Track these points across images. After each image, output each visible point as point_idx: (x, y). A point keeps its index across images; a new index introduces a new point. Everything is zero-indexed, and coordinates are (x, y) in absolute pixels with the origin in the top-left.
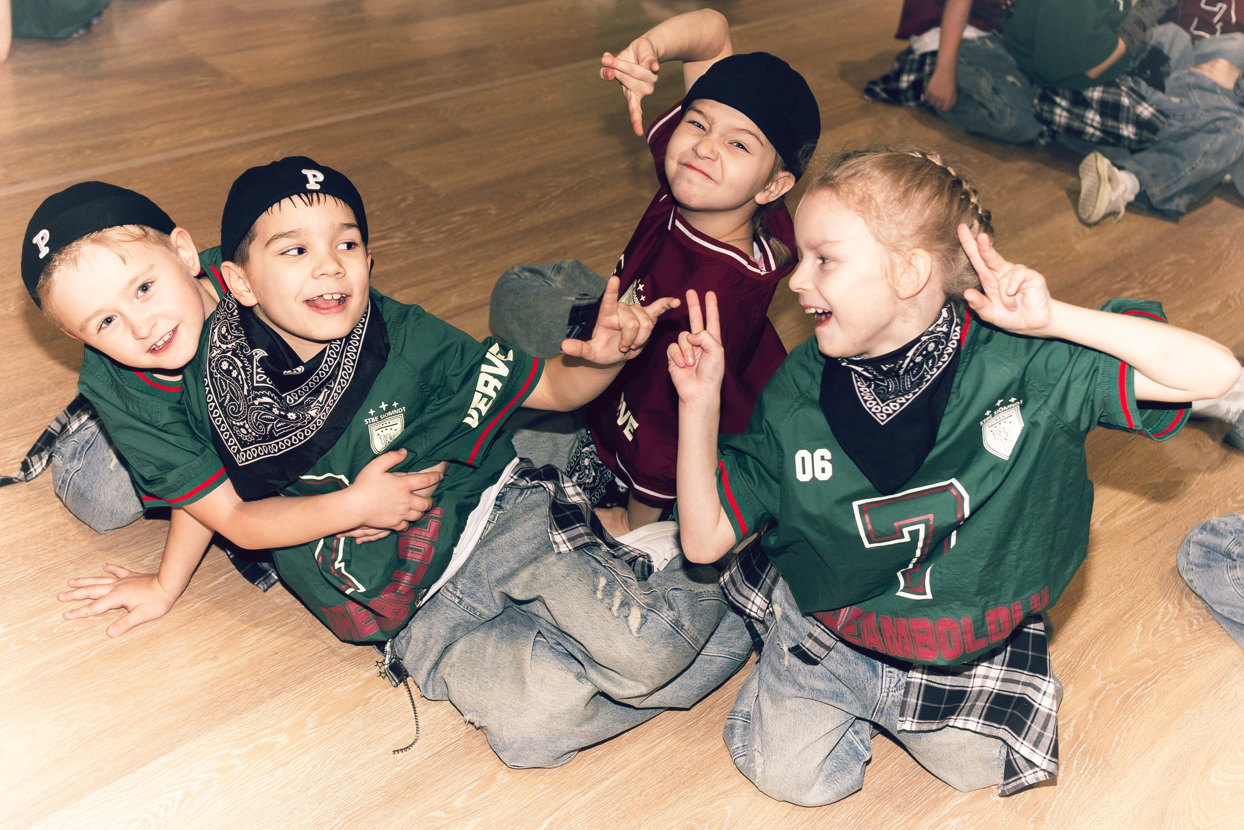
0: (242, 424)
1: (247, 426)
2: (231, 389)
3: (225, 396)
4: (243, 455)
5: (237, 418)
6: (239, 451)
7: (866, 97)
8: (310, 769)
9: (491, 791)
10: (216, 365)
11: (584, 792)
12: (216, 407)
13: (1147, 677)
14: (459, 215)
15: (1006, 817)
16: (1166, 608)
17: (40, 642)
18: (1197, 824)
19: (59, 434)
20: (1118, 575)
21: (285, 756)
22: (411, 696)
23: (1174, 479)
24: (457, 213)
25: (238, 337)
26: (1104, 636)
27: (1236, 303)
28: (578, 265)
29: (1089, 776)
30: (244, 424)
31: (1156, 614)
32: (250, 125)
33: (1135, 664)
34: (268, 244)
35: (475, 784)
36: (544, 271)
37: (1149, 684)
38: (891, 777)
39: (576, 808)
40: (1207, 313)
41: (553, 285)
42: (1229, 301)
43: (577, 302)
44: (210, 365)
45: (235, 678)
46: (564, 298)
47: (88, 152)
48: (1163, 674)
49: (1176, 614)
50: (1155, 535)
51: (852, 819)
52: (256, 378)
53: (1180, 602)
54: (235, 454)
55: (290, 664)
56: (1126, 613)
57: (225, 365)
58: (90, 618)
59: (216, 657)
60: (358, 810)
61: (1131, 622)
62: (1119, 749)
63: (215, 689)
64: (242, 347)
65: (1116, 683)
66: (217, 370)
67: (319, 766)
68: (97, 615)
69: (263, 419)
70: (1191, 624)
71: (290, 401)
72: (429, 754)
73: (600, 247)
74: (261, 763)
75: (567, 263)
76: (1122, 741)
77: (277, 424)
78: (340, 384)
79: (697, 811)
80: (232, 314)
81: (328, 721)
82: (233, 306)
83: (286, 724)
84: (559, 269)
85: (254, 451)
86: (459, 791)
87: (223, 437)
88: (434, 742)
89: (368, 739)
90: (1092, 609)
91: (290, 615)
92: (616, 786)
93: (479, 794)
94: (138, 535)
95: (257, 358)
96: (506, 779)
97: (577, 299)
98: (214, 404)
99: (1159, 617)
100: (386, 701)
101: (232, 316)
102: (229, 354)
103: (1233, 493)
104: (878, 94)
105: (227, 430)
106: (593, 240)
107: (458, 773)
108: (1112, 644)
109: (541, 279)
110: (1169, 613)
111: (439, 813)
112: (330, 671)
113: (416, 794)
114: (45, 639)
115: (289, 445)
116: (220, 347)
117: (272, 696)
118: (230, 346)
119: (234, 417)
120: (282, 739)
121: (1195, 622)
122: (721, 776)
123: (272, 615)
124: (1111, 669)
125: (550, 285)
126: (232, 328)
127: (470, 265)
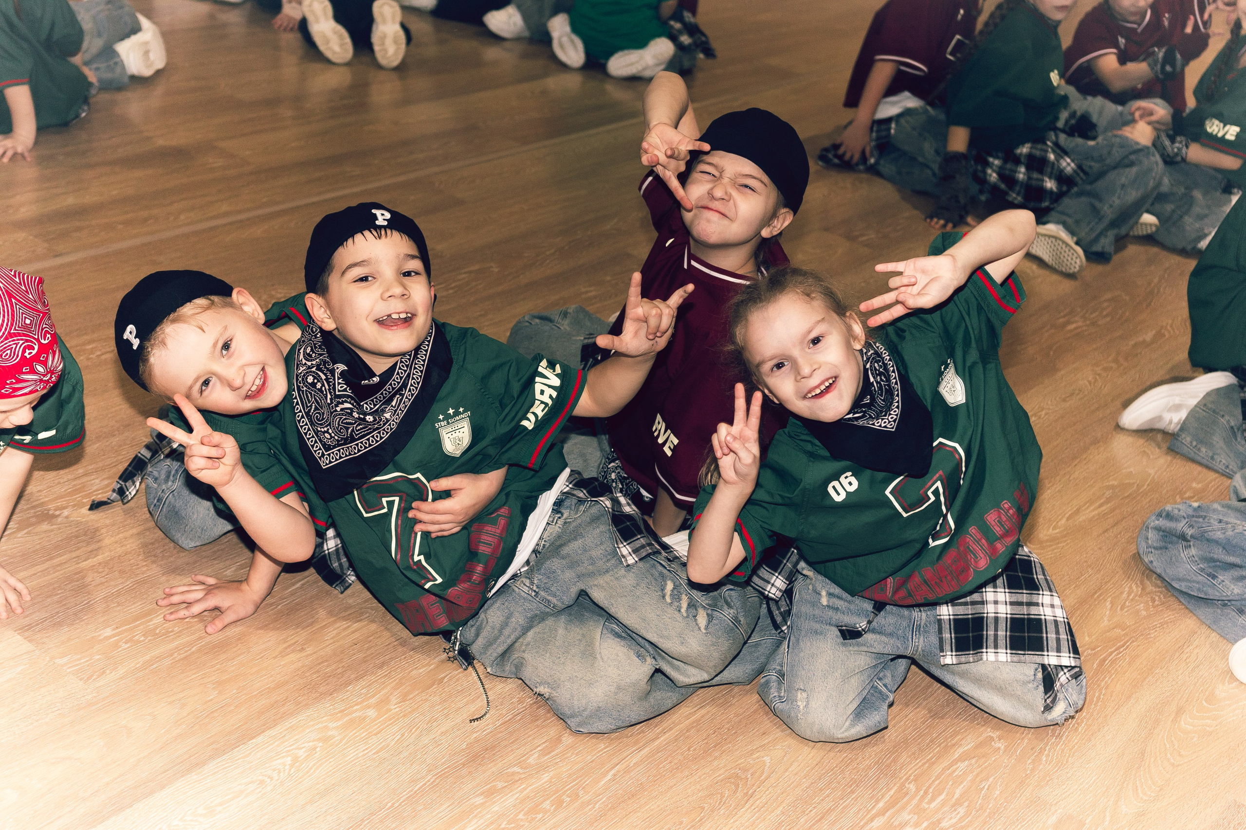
0: (326, 429)
1: (330, 431)
2: (315, 399)
3: (311, 406)
4: (327, 458)
5: (321, 424)
6: (323, 455)
7: (820, 163)
8: (399, 737)
9: (559, 750)
10: (303, 380)
11: (640, 749)
12: (303, 417)
13: (1119, 644)
14: (465, 273)
15: (1008, 759)
16: (1131, 587)
17: (146, 641)
18: (1172, 761)
19: (149, 460)
20: (1086, 561)
21: (376, 727)
22: (478, 675)
23: (1127, 481)
24: (463, 271)
25: (321, 355)
26: (1078, 612)
27: (1169, 332)
28: (581, 310)
29: (1076, 725)
30: (328, 429)
31: (1122, 593)
32: (265, 200)
33: (1108, 634)
34: (343, 273)
35: (544, 745)
36: (552, 317)
37: (1122, 650)
38: (905, 730)
39: (634, 761)
40: (1144, 341)
41: (562, 328)
42: (1163, 331)
43: (586, 341)
44: (297, 380)
45: (322, 665)
46: (574, 338)
47: (120, 227)
48: (1133, 641)
49: (1140, 592)
50: (1115, 528)
51: (875, 765)
52: (338, 387)
53: (1142, 583)
54: (320, 458)
55: (369, 653)
56: (1095, 593)
57: (310, 379)
58: (187, 620)
59: (303, 649)
60: (446, 768)
61: (1101, 600)
62: (1100, 703)
63: (306, 675)
64: (325, 362)
65: (1092, 650)
66: (304, 384)
67: (406, 734)
68: (193, 617)
69: (345, 423)
70: (1153, 600)
71: (367, 409)
72: (500, 722)
73: (595, 297)
74: (356, 733)
75: (572, 308)
76: (1102, 697)
77: (356, 427)
78: (410, 390)
79: (739, 762)
80: (315, 336)
81: (408, 698)
82: (316, 330)
83: (373, 701)
84: (565, 314)
85: (337, 454)
86: (531, 751)
87: (309, 443)
88: (504, 712)
89: (446, 711)
90: (1065, 590)
91: (362, 613)
92: (666, 744)
93: (549, 753)
94: (218, 550)
95: (338, 372)
96: (570, 741)
97: (585, 338)
98: (301, 414)
99: (1125, 595)
100: (458, 680)
101: (316, 337)
102: (314, 369)
103: (1181, 491)
104: (831, 160)
105: (313, 437)
106: (587, 292)
107: (528, 737)
108: (1086, 618)
109: (550, 324)
110: (1133, 591)
111: (516, 769)
112: (405, 657)
113: (494, 754)
114: (150, 638)
115: (367, 446)
116: (305, 364)
117: (357, 679)
118: (314, 362)
119: (319, 424)
120: (371, 713)
121: (1157, 598)
122: (757, 733)
123: (347, 613)
124: (1087, 638)
125: (559, 328)
126: (316, 348)
127: (480, 315)
